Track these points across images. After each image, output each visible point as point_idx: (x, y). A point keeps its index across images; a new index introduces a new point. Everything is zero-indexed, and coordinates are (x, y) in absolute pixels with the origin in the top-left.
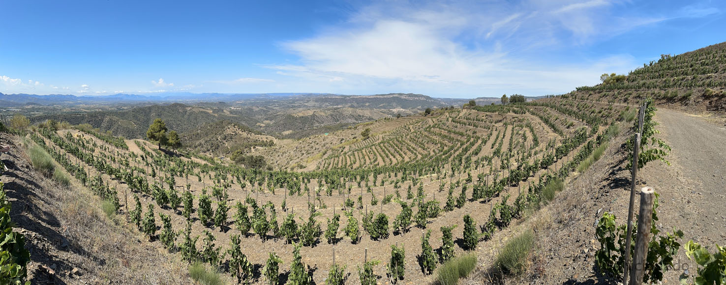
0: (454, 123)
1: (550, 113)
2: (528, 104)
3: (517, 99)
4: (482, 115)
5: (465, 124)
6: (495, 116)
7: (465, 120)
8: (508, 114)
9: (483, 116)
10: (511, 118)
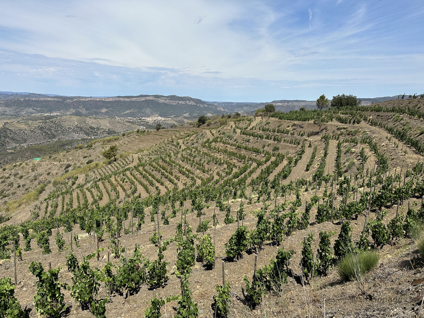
0: (245, 136)
1: (407, 123)
2: (365, 109)
3: (344, 102)
4: (287, 125)
5: (261, 137)
6: (309, 126)
7: (261, 132)
8: (330, 123)
9: (289, 127)
10: (335, 129)
